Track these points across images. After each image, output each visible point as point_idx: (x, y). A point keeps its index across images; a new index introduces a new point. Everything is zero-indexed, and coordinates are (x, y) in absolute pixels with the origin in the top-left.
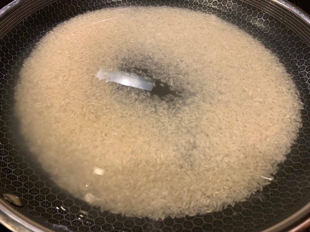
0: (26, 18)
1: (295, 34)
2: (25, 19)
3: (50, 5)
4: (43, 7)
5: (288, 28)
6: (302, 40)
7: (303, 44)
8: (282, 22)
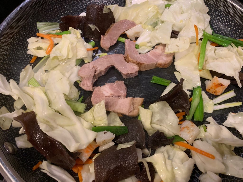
0: (9, 45)
1: (224, 13)
4: (19, 29)
5: (218, 8)
6: (231, 17)
7: (232, 20)
8: (213, 4)
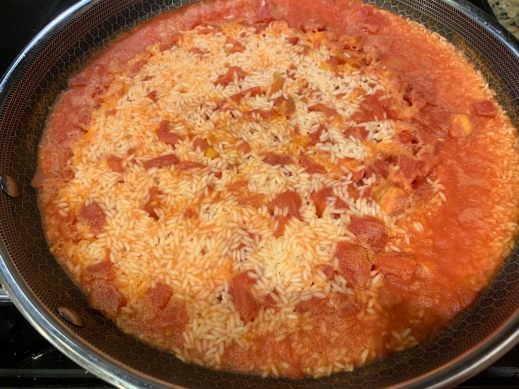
2: (82, 39)
3: (118, 14)
